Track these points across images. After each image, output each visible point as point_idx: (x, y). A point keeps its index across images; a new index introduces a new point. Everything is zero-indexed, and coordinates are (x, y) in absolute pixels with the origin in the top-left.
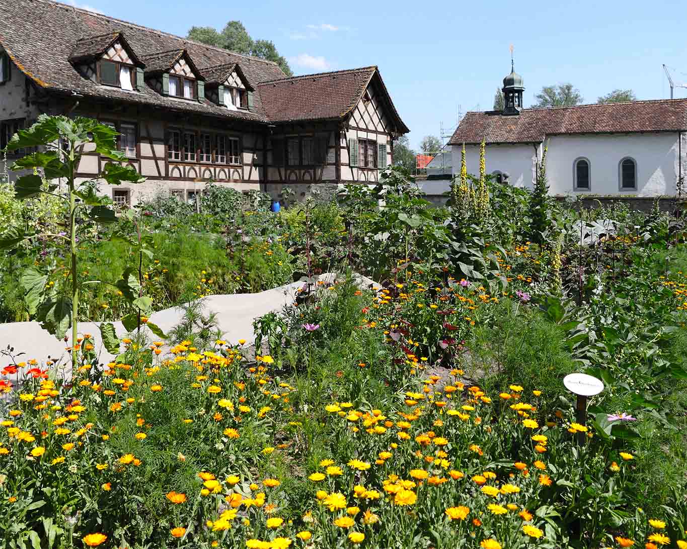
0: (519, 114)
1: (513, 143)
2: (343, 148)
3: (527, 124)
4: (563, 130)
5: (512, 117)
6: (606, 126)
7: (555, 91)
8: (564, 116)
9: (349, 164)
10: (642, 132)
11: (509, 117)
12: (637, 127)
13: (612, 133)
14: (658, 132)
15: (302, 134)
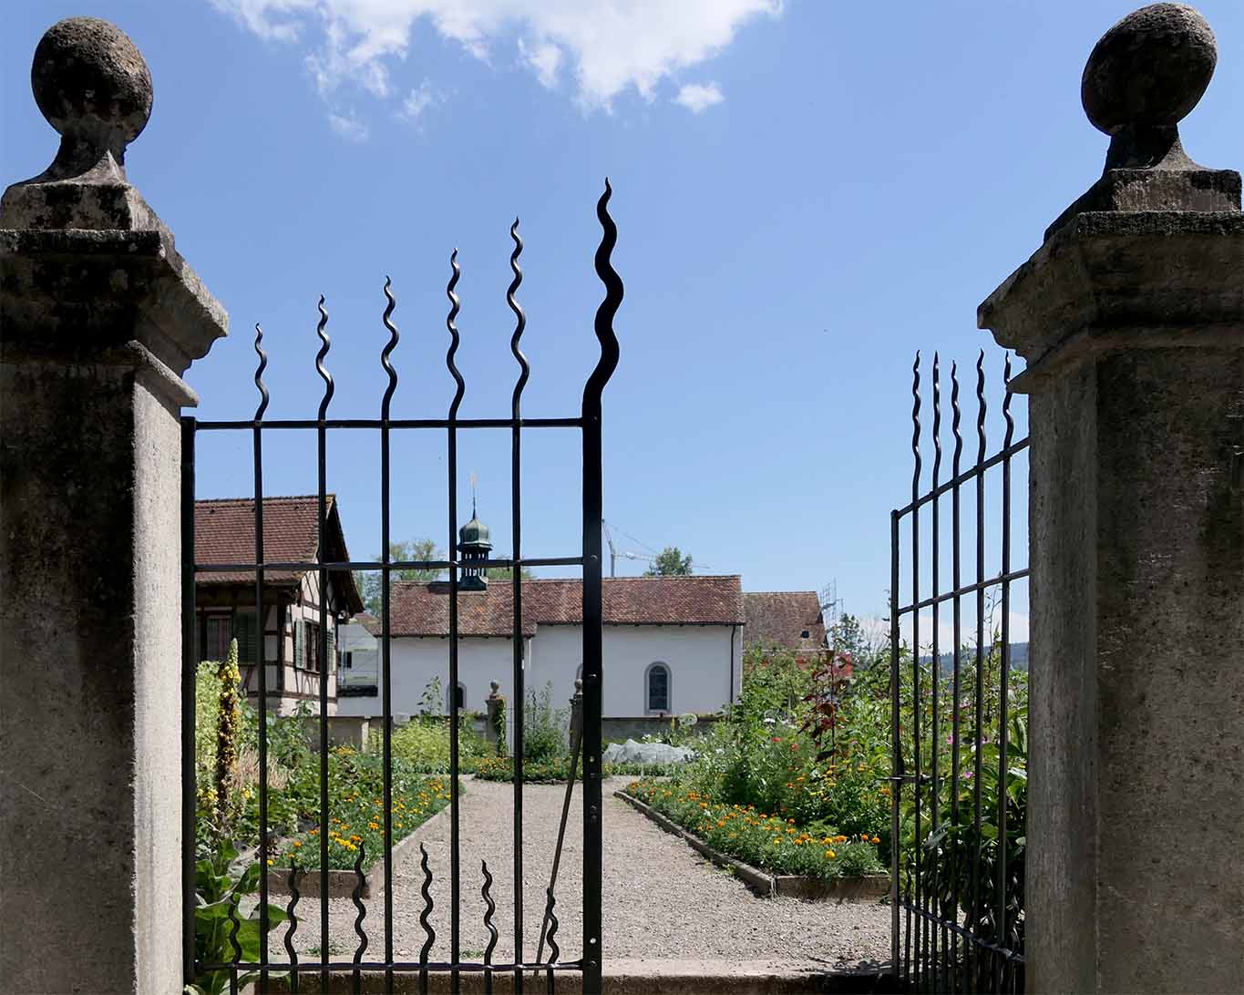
0: (485, 589)
1: (486, 636)
2: (288, 635)
3: (502, 606)
4: (564, 618)
5: (474, 592)
6: (627, 613)
7: (406, 552)
8: (560, 594)
9: (295, 662)
10: (682, 624)
11: (470, 593)
12: (673, 617)
13: (637, 624)
14: (703, 624)
15: (206, 609)
